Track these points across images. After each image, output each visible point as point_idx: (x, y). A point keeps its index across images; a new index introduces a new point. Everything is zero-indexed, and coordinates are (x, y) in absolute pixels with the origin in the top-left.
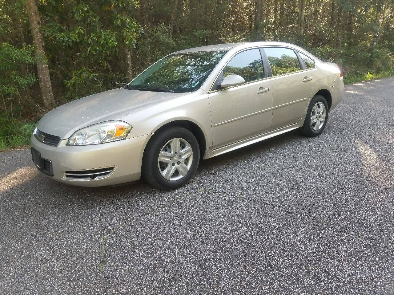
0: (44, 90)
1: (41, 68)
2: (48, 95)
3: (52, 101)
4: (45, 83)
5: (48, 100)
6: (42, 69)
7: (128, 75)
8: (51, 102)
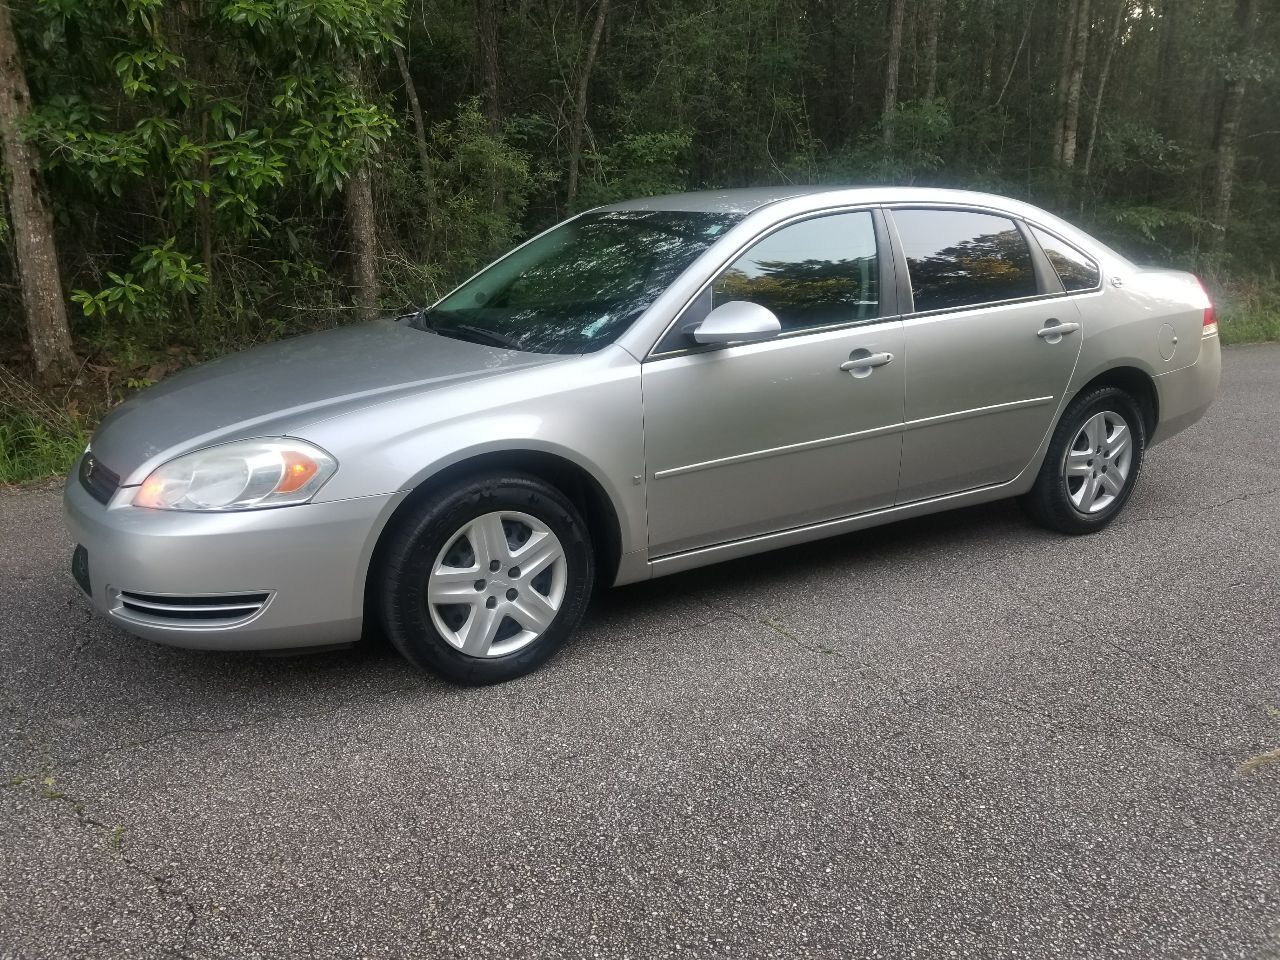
0: (35, 314)
1: (24, 244)
2: (49, 332)
3: (59, 354)
4: (35, 294)
5: (46, 351)
6: (28, 247)
7: (361, 278)
8: (57, 359)
